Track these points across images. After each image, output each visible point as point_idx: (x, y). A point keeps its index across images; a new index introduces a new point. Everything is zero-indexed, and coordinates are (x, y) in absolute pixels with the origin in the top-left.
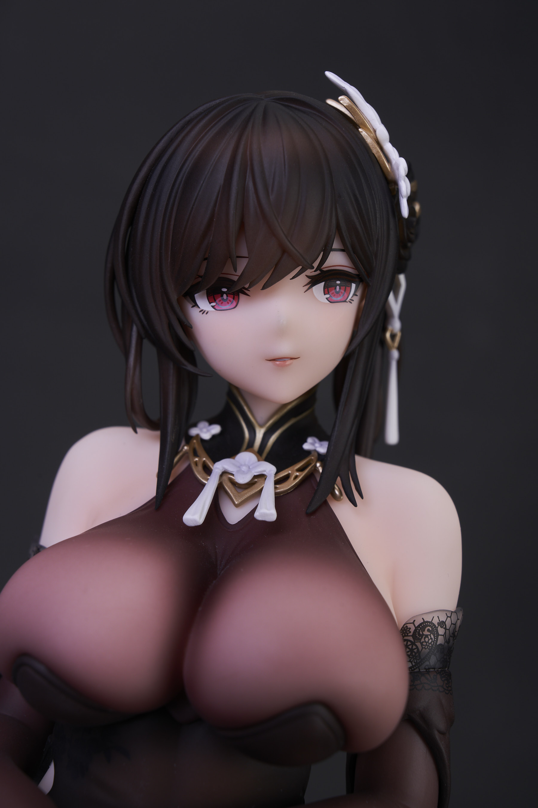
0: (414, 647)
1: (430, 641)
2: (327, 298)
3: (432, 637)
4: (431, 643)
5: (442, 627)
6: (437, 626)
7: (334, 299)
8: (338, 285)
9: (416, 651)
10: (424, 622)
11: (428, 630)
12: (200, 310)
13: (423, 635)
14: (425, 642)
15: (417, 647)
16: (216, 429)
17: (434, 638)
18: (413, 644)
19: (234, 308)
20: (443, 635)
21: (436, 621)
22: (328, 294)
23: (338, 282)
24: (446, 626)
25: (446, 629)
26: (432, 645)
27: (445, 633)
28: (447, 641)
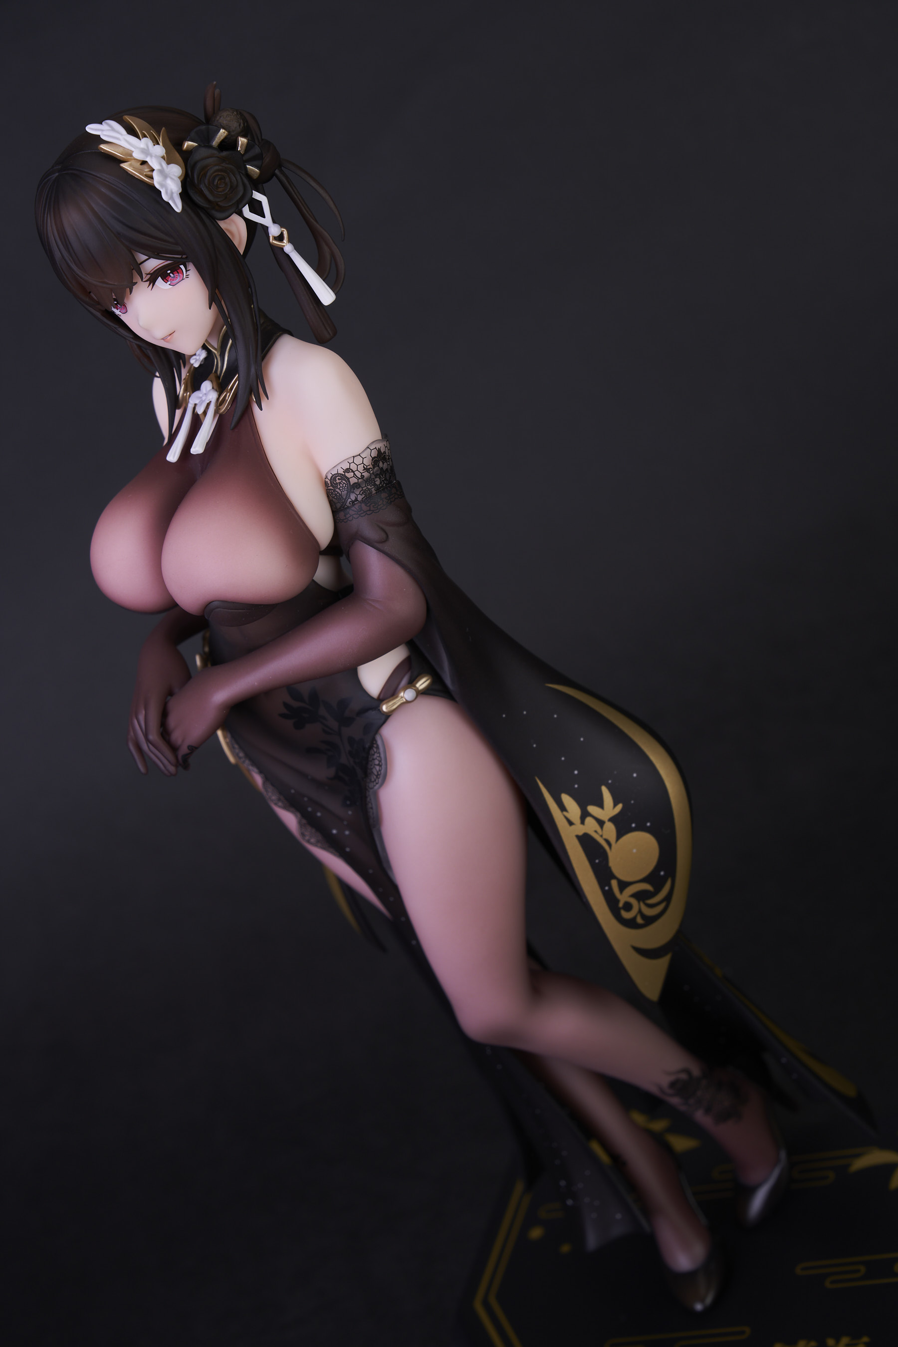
1: (344, 485)
3: (344, 481)
4: (345, 486)
5: (349, 472)
6: (344, 473)
7: (175, 282)
8: (170, 273)
10: (333, 475)
11: (339, 479)
13: (337, 483)
14: (341, 487)
15: (338, 493)
17: (346, 481)
18: (334, 491)
20: (354, 476)
21: (341, 471)
22: (168, 281)
23: (169, 272)
24: (351, 470)
25: (353, 471)
26: (347, 487)
27: (354, 474)
28: (359, 478)
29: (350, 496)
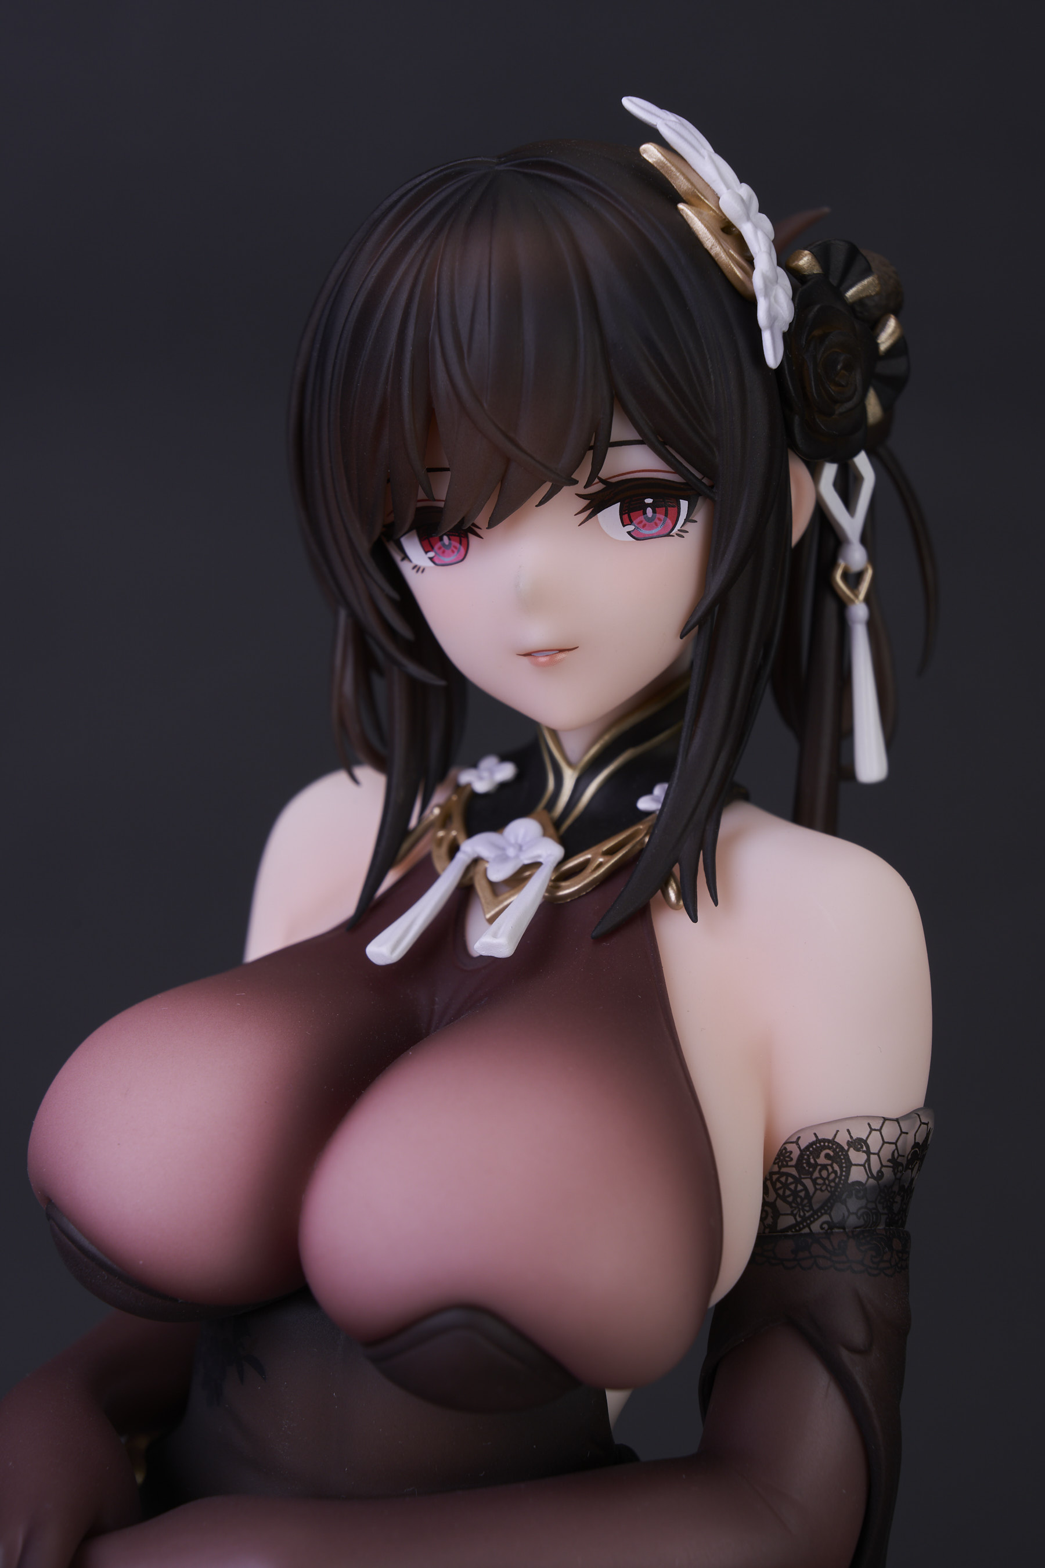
0: (800, 1187)
1: (832, 1176)
2: (629, 533)
3: (836, 1167)
4: (834, 1180)
5: (858, 1150)
6: (846, 1148)
7: (646, 532)
8: (649, 505)
9: (802, 1194)
10: (818, 1141)
11: (827, 1156)
12: (412, 566)
13: (817, 1164)
14: (821, 1177)
15: (805, 1189)
16: (506, 772)
17: (842, 1171)
18: (797, 1181)
19: (463, 560)
20: (864, 1165)
21: (842, 1139)
22: (631, 523)
23: (649, 501)
24: (868, 1147)
25: (868, 1153)
26: (837, 1185)
27: (868, 1160)
28: (873, 1176)
29: (831, 1208)
